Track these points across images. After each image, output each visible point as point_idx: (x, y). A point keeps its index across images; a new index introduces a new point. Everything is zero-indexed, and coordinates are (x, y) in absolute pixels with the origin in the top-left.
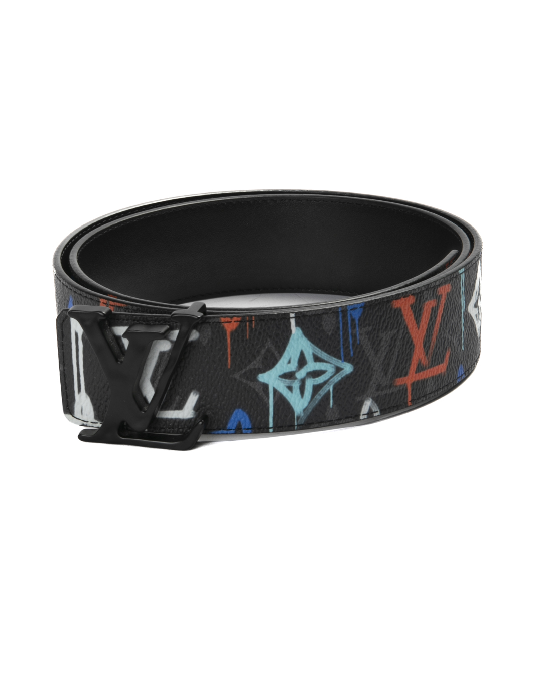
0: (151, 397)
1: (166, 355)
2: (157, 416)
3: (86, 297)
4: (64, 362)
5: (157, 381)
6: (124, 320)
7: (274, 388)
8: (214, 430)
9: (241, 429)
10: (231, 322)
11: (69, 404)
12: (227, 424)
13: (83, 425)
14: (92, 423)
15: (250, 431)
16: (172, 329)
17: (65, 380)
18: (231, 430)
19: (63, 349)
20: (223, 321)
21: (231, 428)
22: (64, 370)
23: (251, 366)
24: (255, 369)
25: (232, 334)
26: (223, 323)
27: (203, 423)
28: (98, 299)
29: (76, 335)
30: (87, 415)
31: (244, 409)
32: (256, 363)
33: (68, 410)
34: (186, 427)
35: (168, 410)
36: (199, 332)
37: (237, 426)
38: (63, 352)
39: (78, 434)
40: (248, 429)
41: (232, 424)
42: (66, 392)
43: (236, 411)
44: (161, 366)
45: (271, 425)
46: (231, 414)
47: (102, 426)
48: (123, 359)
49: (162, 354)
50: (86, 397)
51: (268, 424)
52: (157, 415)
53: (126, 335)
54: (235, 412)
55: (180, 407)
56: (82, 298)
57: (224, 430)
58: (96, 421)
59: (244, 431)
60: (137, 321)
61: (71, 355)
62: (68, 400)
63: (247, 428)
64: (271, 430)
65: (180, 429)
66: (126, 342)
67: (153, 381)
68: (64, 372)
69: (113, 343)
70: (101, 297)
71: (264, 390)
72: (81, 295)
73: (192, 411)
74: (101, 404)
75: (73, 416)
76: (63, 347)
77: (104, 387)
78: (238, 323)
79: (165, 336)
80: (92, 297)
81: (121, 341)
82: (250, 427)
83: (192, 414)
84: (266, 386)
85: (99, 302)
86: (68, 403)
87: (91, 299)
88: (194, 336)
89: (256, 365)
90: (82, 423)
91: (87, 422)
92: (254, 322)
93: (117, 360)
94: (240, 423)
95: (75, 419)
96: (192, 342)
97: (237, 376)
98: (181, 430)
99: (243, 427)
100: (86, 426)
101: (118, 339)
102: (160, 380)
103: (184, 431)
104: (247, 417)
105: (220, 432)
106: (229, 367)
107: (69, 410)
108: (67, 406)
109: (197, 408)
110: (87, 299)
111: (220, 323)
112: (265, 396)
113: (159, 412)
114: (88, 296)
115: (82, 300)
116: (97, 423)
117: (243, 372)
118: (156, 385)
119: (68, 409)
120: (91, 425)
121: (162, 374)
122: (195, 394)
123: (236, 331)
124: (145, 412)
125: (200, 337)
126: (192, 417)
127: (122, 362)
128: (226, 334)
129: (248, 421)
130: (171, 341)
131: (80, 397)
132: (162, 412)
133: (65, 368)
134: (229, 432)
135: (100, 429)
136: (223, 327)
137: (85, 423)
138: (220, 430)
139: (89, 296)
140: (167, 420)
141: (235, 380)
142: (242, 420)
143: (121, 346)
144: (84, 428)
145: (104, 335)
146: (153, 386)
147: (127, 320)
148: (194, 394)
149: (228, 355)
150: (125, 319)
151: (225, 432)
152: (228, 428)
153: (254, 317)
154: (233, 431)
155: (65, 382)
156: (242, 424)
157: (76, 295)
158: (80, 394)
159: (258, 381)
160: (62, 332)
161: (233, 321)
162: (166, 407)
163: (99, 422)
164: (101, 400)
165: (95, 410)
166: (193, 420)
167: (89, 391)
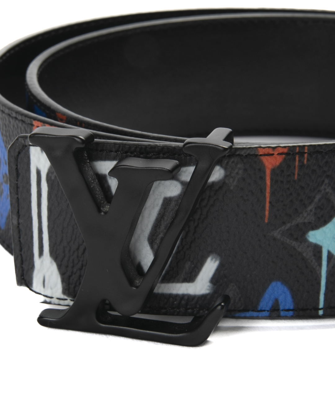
0: (149, 264)
1: (173, 203)
2: (156, 291)
3: (16, 118)
4: (18, 212)
5: (158, 241)
6: (111, 151)
7: (329, 253)
8: (240, 311)
9: (278, 310)
10: (273, 154)
11: (25, 272)
12: (258, 303)
13: (45, 302)
14: (58, 299)
15: (291, 313)
16: (183, 164)
17: (20, 238)
18: (264, 311)
19: (17, 194)
20: (261, 153)
21: (263, 309)
22: (19, 224)
23: (299, 220)
24: (304, 223)
25: (273, 171)
26: (261, 155)
27: (223, 307)
28: (32, 122)
29: (39, 173)
30: (51, 289)
31: (285, 282)
32: (307, 216)
33: (23, 281)
34: (198, 306)
35: (173, 282)
36: (225, 169)
37: (272, 306)
38: (18, 198)
39: (38, 316)
40: (288, 310)
41: (266, 302)
42: (21, 255)
43: (274, 284)
44: (166, 218)
45: (321, 305)
46: (265, 289)
47: (73, 305)
48: (107, 208)
49: (167, 201)
50: (51, 262)
51: (318, 303)
52: (156, 288)
53: (113, 172)
54: (270, 287)
55: (191, 278)
56: (11, 120)
57: (253, 311)
58: (65, 297)
59: (282, 313)
60: (132, 153)
61: (30, 202)
62: (23, 266)
63: (287, 308)
64: (321, 312)
65: (189, 309)
66: (113, 183)
67: (151, 240)
68: (18, 227)
69: (95, 185)
70: (35, 119)
71: (315, 255)
72: (9, 115)
73: (209, 284)
74: (72, 272)
75: (31, 289)
76: (17, 191)
77: (78, 249)
78: (284, 156)
79: (172, 175)
80: (24, 118)
81: (106, 181)
82: (292, 308)
83: (208, 288)
84: (317, 249)
85: (32, 125)
86: (23, 271)
87: (23, 122)
88: (217, 174)
89: (305, 218)
90: (43, 298)
91: (52, 298)
92: (306, 155)
93: (99, 211)
94: (277, 301)
95: (34, 293)
96: (213, 183)
97: (276, 234)
98: (190, 311)
99: (281, 307)
100: (50, 303)
101: (102, 179)
102: (162, 239)
103: (195, 312)
104: (288, 293)
105: (248, 314)
106: (266, 221)
107: (25, 281)
108: (22, 275)
109: (215, 280)
110: (17, 122)
111: (257, 155)
112: (316, 264)
113: (158, 285)
114: (18, 117)
115: (10, 122)
116: (66, 299)
117: (287, 228)
118: (156, 247)
119: (23, 279)
120: (57, 301)
121: (165, 231)
122: (214, 260)
123: (280, 167)
124: (137, 287)
125: (226, 176)
126: (207, 292)
127: (106, 213)
128: (264, 172)
129: (289, 299)
130: (183, 183)
131: (42, 262)
132: (163, 285)
133: (21, 221)
134: (261, 314)
135: (72, 308)
136: (261, 162)
137: (48, 300)
138: (248, 311)
139: (20, 117)
140: (171, 296)
141: (275, 239)
142: (281, 299)
143: (106, 188)
144: (47, 306)
145: (81, 171)
146: (152, 247)
147: (116, 152)
148: (212, 260)
149: (265, 203)
150: (114, 149)
151: (255, 314)
152: (259, 308)
153: (306, 148)
154: (266, 314)
155: (20, 241)
156: (280, 302)
157: (4, 115)
158: (42, 259)
159: (306, 241)
160: (17, 168)
161: (276, 153)
162: (170, 278)
163: (69, 299)
164: (73, 267)
165: (63, 281)
166: (208, 297)
167: (54, 254)
